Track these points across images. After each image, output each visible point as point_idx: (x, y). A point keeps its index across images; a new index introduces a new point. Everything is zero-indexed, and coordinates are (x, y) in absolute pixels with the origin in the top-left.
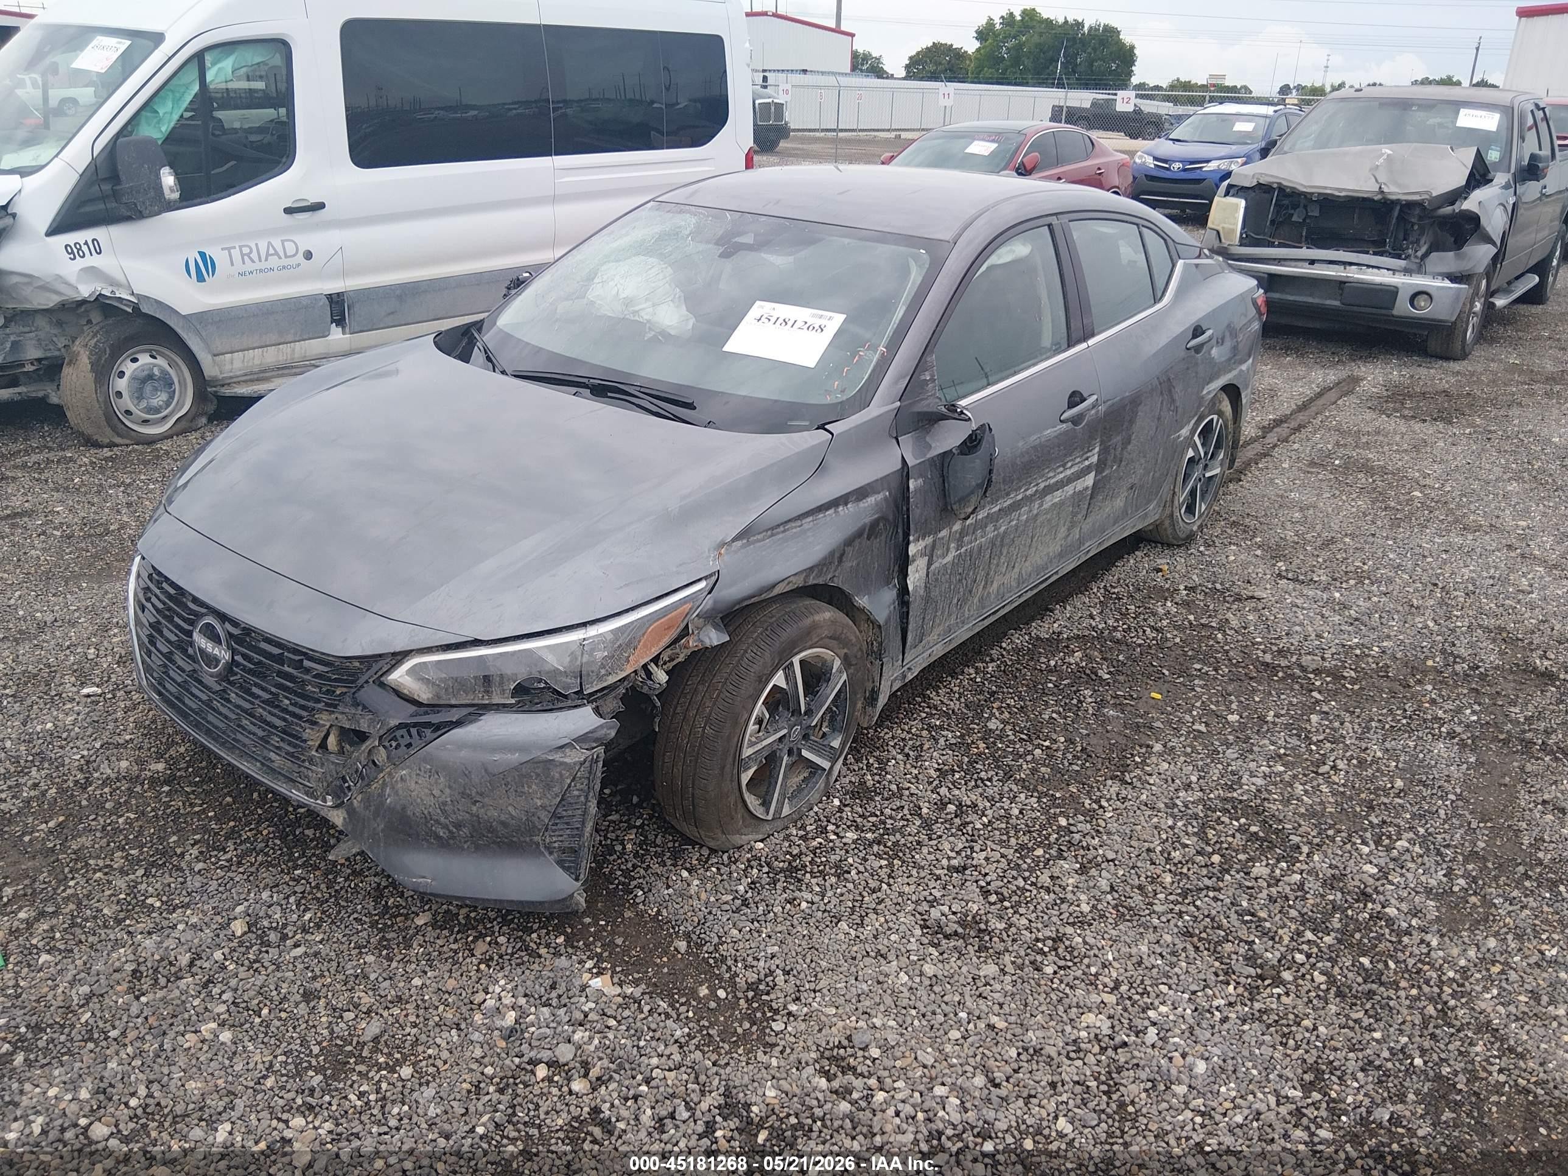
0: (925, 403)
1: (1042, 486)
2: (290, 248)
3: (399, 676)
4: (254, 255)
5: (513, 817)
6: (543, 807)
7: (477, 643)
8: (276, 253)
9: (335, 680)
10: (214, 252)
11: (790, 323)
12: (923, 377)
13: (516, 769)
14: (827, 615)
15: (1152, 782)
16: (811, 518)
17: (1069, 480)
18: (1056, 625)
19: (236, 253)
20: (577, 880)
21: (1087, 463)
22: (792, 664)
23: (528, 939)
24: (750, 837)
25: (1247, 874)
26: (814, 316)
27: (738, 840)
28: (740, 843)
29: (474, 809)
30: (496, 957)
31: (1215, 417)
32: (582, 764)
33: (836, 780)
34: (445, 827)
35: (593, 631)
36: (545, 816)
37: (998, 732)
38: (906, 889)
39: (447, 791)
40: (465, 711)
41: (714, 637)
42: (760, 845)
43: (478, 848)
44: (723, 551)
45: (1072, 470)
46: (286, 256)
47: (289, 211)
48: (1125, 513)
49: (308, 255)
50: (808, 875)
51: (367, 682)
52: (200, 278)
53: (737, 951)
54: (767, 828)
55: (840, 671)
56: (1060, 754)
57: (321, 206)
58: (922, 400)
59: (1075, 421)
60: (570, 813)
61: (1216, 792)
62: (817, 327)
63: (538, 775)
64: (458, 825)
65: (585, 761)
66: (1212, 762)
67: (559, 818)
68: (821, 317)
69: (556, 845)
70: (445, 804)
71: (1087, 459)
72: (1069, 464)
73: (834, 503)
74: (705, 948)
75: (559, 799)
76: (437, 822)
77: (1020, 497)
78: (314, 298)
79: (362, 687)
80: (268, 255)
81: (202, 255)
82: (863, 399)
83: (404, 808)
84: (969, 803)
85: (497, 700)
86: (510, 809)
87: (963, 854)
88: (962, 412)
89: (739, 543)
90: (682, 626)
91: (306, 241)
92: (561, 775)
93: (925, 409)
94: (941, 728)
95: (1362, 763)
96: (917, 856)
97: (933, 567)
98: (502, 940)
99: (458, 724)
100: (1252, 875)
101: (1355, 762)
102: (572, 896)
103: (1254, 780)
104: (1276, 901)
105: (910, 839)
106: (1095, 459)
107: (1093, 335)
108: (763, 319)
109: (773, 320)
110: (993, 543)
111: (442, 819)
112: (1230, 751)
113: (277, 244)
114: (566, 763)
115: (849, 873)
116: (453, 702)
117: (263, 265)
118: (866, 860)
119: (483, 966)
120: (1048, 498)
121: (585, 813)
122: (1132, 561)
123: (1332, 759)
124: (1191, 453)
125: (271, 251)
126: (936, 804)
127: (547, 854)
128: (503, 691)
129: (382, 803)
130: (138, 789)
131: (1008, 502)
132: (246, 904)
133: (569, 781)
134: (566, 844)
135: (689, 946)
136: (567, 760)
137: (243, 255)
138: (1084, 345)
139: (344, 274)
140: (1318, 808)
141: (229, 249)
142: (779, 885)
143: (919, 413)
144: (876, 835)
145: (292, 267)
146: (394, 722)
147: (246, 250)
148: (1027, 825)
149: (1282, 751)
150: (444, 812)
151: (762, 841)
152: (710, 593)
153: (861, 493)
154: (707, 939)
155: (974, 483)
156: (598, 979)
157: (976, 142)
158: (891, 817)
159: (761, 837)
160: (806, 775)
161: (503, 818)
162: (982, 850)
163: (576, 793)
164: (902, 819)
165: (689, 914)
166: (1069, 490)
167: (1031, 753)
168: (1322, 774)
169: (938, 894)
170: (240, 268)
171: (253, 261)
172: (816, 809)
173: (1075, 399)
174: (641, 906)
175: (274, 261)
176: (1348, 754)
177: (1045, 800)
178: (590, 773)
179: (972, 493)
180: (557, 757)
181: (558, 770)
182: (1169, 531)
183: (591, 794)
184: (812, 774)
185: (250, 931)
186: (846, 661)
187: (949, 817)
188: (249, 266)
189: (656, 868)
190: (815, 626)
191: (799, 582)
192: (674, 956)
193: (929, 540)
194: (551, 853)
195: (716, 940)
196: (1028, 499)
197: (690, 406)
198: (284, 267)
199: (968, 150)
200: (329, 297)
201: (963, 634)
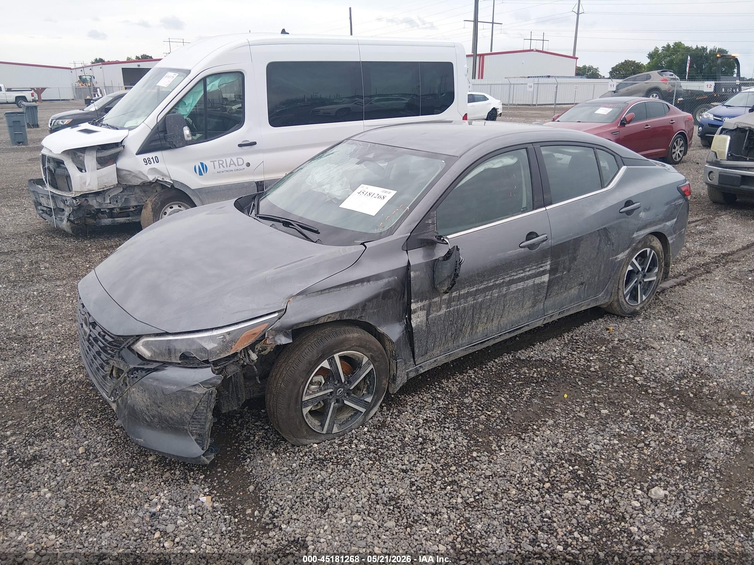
0: (426, 234)
1: (508, 279)
2: (240, 162)
3: (140, 347)
4: (224, 165)
5: (175, 416)
6: (188, 413)
7: (167, 334)
8: (234, 164)
9: (115, 346)
10: (206, 163)
11: (371, 195)
12: (427, 222)
13: (174, 393)
14: (356, 335)
15: (536, 440)
16: (346, 287)
17: (529, 277)
18: (532, 353)
19: (216, 163)
20: (203, 449)
21: (541, 269)
22: (334, 357)
23: (188, 474)
24: (312, 441)
25: (560, 496)
26: (383, 192)
27: (305, 441)
28: (306, 443)
29: (159, 409)
30: (170, 480)
31: (649, 250)
32: (204, 394)
33: (372, 418)
34: (149, 417)
35: (215, 333)
36: (188, 417)
37: (468, 404)
38: (374, 477)
39: (148, 400)
40: (158, 364)
41: (283, 340)
42: (316, 445)
43: (162, 428)
44: (291, 300)
45: (530, 273)
46: (238, 165)
47: (240, 145)
48: (578, 297)
49: (248, 165)
50: (331, 463)
51: (124, 347)
52: (201, 174)
53: (275, 495)
54: (323, 438)
55: (368, 363)
56: (493, 420)
57: (255, 143)
58: (425, 233)
59: (531, 247)
60: (200, 417)
61: (569, 450)
62: (382, 197)
63: (184, 397)
64: (154, 417)
65: (206, 393)
66: (578, 433)
67: (195, 419)
68: (386, 192)
69: (194, 431)
70: (148, 406)
71: (542, 267)
72: (528, 269)
73: (362, 281)
74: (261, 491)
75: (194, 410)
76: (145, 413)
77: (491, 284)
78: (250, 183)
79: (122, 349)
80: (230, 164)
81: (202, 164)
82: (391, 231)
83: (134, 406)
84: (431, 438)
85: (174, 361)
86: (173, 411)
87: (413, 463)
88: (443, 240)
89: (301, 297)
90: (262, 334)
91: (247, 159)
92: (195, 399)
93: (425, 238)
94: (440, 399)
95: (667, 445)
96: (389, 462)
97: (430, 316)
98: (178, 473)
99: (156, 370)
100: (563, 497)
101: (663, 443)
102: (200, 457)
103: (596, 446)
104: (567, 513)
105: (390, 452)
106: (548, 267)
107: (551, 204)
108: (361, 193)
109: (365, 193)
110: (473, 307)
111: (147, 413)
112: (592, 429)
113: (235, 160)
114: (196, 393)
115: (350, 465)
116: (157, 360)
117: (228, 169)
118: (363, 459)
119: (162, 483)
120: (513, 286)
121: (206, 418)
122: (594, 323)
123: (649, 440)
124: (630, 268)
125: (232, 163)
126: (414, 436)
127: (191, 435)
128: (176, 357)
129: (127, 403)
130: (81, 387)
131: (483, 286)
132: (90, 441)
133: (198, 402)
134: (198, 432)
135: (255, 489)
136: (197, 392)
137: (219, 164)
138: (544, 209)
139: (264, 173)
140: (625, 466)
141: (213, 162)
142: (314, 466)
143: (421, 239)
144: (375, 448)
145: (241, 169)
146: (132, 366)
147: (221, 162)
148: (454, 453)
149: (622, 433)
150: (148, 409)
151: (317, 444)
152: (279, 319)
153: (377, 277)
154: (265, 487)
155: (446, 275)
156: (205, 498)
157: (601, 108)
158: (387, 441)
159: (318, 441)
160: (352, 414)
161: (171, 415)
162: (423, 463)
163: (202, 408)
164: (393, 442)
165: (264, 474)
166: (530, 282)
167: (478, 417)
168: (639, 448)
169: (387, 481)
170: (219, 170)
171: (224, 167)
172: (353, 431)
173: (531, 235)
174: (246, 467)
175: (233, 167)
176: (661, 439)
177: (472, 442)
178: (208, 399)
179: (445, 280)
180: (192, 390)
181: (193, 396)
182: (618, 309)
183: (209, 409)
184: (355, 414)
185: (85, 453)
186: (372, 359)
187: (417, 444)
188: (222, 169)
189: (263, 450)
190: (346, 340)
191: (337, 317)
192: (247, 492)
193: (426, 302)
194: (193, 435)
195: (269, 488)
196: (495, 286)
197: (317, 232)
198: (237, 170)
199: (597, 112)
200: (257, 183)
201: (459, 353)
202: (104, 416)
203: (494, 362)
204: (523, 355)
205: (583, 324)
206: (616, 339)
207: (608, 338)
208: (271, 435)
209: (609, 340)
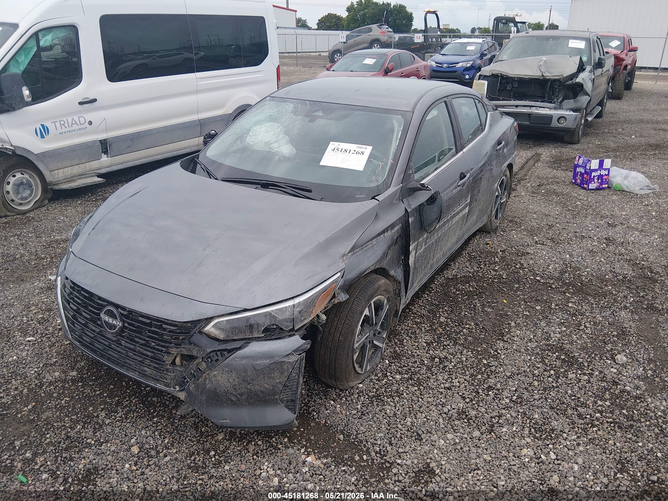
0: (411, 184)
1: (452, 214)
2: (82, 120)
3: (209, 328)
4: (66, 125)
5: (266, 389)
6: (280, 383)
7: (246, 310)
8: (76, 123)
9: (179, 333)
10: (48, 124)
11: (348, 151)
12: (409, 173)
13: (268, 367)
14: (383, 281)
15: (515, 340)
16: (375, 240)
17: (461, 211)
19: (58, 124)
20: (295, 413)
21: (466, 203)
22: (371, 304)
23: (271, 441)
24: (356, 382)
25: (567, 378)
26: (358, 147)
27: (352, 384)
29: (249, 386)
30: (260, 452)
31: (504, 177)
32: (297, 361)
33: (384, 352)
34: (236, 396)
35: (297, 301)
36: (280, 387)
37: (445, 323)
38: (429, 400)
39: (237, 380)
40: (242, 342)
41: (343, 297)
42: (361, 385)
43: (250, 404)
44: (344, 258)
45: (462, 206)
46: (81, 124)
47: (81, 103)
48: (477, 222)
49: (90, 123)
50: (385, 397)
51: (195, 333)
52: (42, 137)
53: (366, 437)
54: (362, 377)
55: (386, 305)
56: (474, 330)
57: (95, 100)
58: (410, 182)
59: (463, 184)
60: (291, 384)
61: (543, 342)
62: (360, 153)
63: (278, 368)
64: (241, 395)
65: (298, 360)
66: (536, 328)
67: (287, 387)
68: (361, 148)
69: (285, 399)
70: (235, 385)
71: (466, 201)
72: (461, 204)
73: (383, 232)
74: (352, 437)
75: (286, 378)
76: (232, 394)
77: (445, 220)
78: (94, 142)
79: (193, 335)
80: (72, 124)
81: (43, 126)
82: (386, 184)
83: (216, 389)
84: (444, 357)
85: (256, 335)
86: (265, 385)
87: (449, 381)
88: (427, 187)
89: (350, 254)
90: (333, 294)
91: (89, 116)
92: (288, 367)
93: (412, 187)
94: (421, 323)
95: (595, 323)
96: (429, 384)
97: (418, 253)
98: (260, 443)
99: (240, 348)
100: (569, 378)
101: (592, 323)
102: (293, 421)
103: (556, 335)
104: (582, 389)
105: (424, 376)
106: (469, 201)
107: (464, 148)
108: (335, 150)
109: (340, 150)
110: (436, 241)
111: (234, 392)
112: (542, 323)
113: (76, 118)
114: (290, 362)
115: (403, 394)
116: (235, 338)
117: (71, 129)
118: (408, 388)
119: (255, 457)
120: (454, 219)
121: (298, 383)
122: (476, 241)
123: (583, 323)
124: (497, 194)
125: (74, 122)
126: (429, 358)
127: (281, 404)
128: (259, 331)
129: (205, 388)
132: (135, 438)
133: (291, 370)
134: (290, 398)
135: (344, 437)
136: (290, 361)
137: (61, 125)
138: (462, 152)
139: (107, 131)
140: (584, 345)
141: (55, 122)
142: (375, 403)
143: (409, 188)
144: (408, 375)
145: (83, 129)
146: (209, 350)
147: (62, 122)
148: (471, 365)
149: (563, 321)
150: (234, 389)
151: (361, 383)
152: (342, 277)
153: (392, 226)
154: (352, 432)
155: (435, 217)
156: (309, 458)
157: (367, 59)
158: (413, 367)
159: (360, 381)
160: (373, 351)
161: (262, 389)
162: (456, 378)
163: (294, 375)
164: (417, 367)
165: (340, 421)
166: (461, 215)
167: (461, 331)
168: (581, 330)
169: (444, 401)
170: (61, 131)
171: (66, 127)
172: (379, 366)
173: (462, 176)
174: (317, 420)
175: (75, 127)
176: (589, 320)
177: (474, 352)
178: (300, 365)
179: (434, 221)
180: (286, 359)
181: (287, 365)
183: (301, 375)
184: (376, 350)
185: (141, 451)
186: (388, 300)
187: (437, 364)
188: (64, 130)
189: (319, 401)
190: (380, 287)
191: (372, 268)
192: (338, 442)
193: (416, 243)
194: (283, 403)
195: (355, 433)
196: (448, 221)
197: (310, 191)
198: (80, 129)
199: (364, 62)
200: (101, 141)
202: (126, 409)
203: (435, 284)
204: (449, 274)
205: (469, 243)
206: (499, 251)
207: (493, 251)
208: (314, 385)
209: (494, 252)
